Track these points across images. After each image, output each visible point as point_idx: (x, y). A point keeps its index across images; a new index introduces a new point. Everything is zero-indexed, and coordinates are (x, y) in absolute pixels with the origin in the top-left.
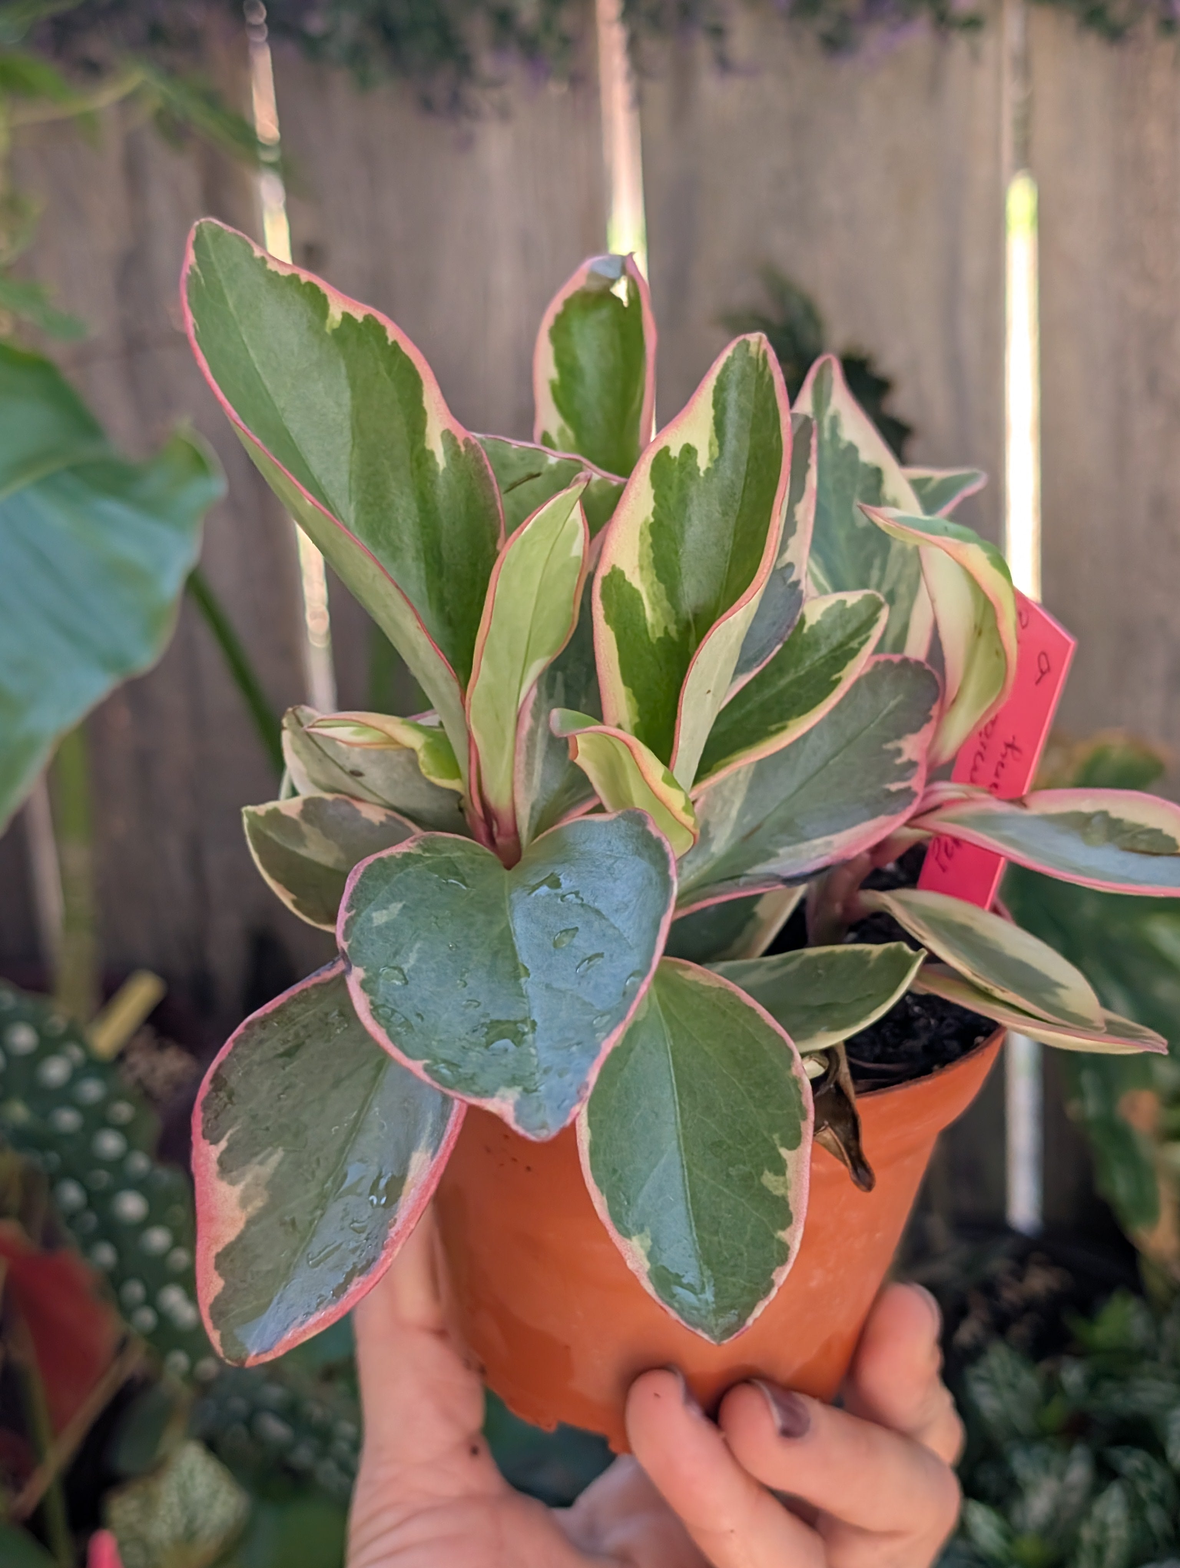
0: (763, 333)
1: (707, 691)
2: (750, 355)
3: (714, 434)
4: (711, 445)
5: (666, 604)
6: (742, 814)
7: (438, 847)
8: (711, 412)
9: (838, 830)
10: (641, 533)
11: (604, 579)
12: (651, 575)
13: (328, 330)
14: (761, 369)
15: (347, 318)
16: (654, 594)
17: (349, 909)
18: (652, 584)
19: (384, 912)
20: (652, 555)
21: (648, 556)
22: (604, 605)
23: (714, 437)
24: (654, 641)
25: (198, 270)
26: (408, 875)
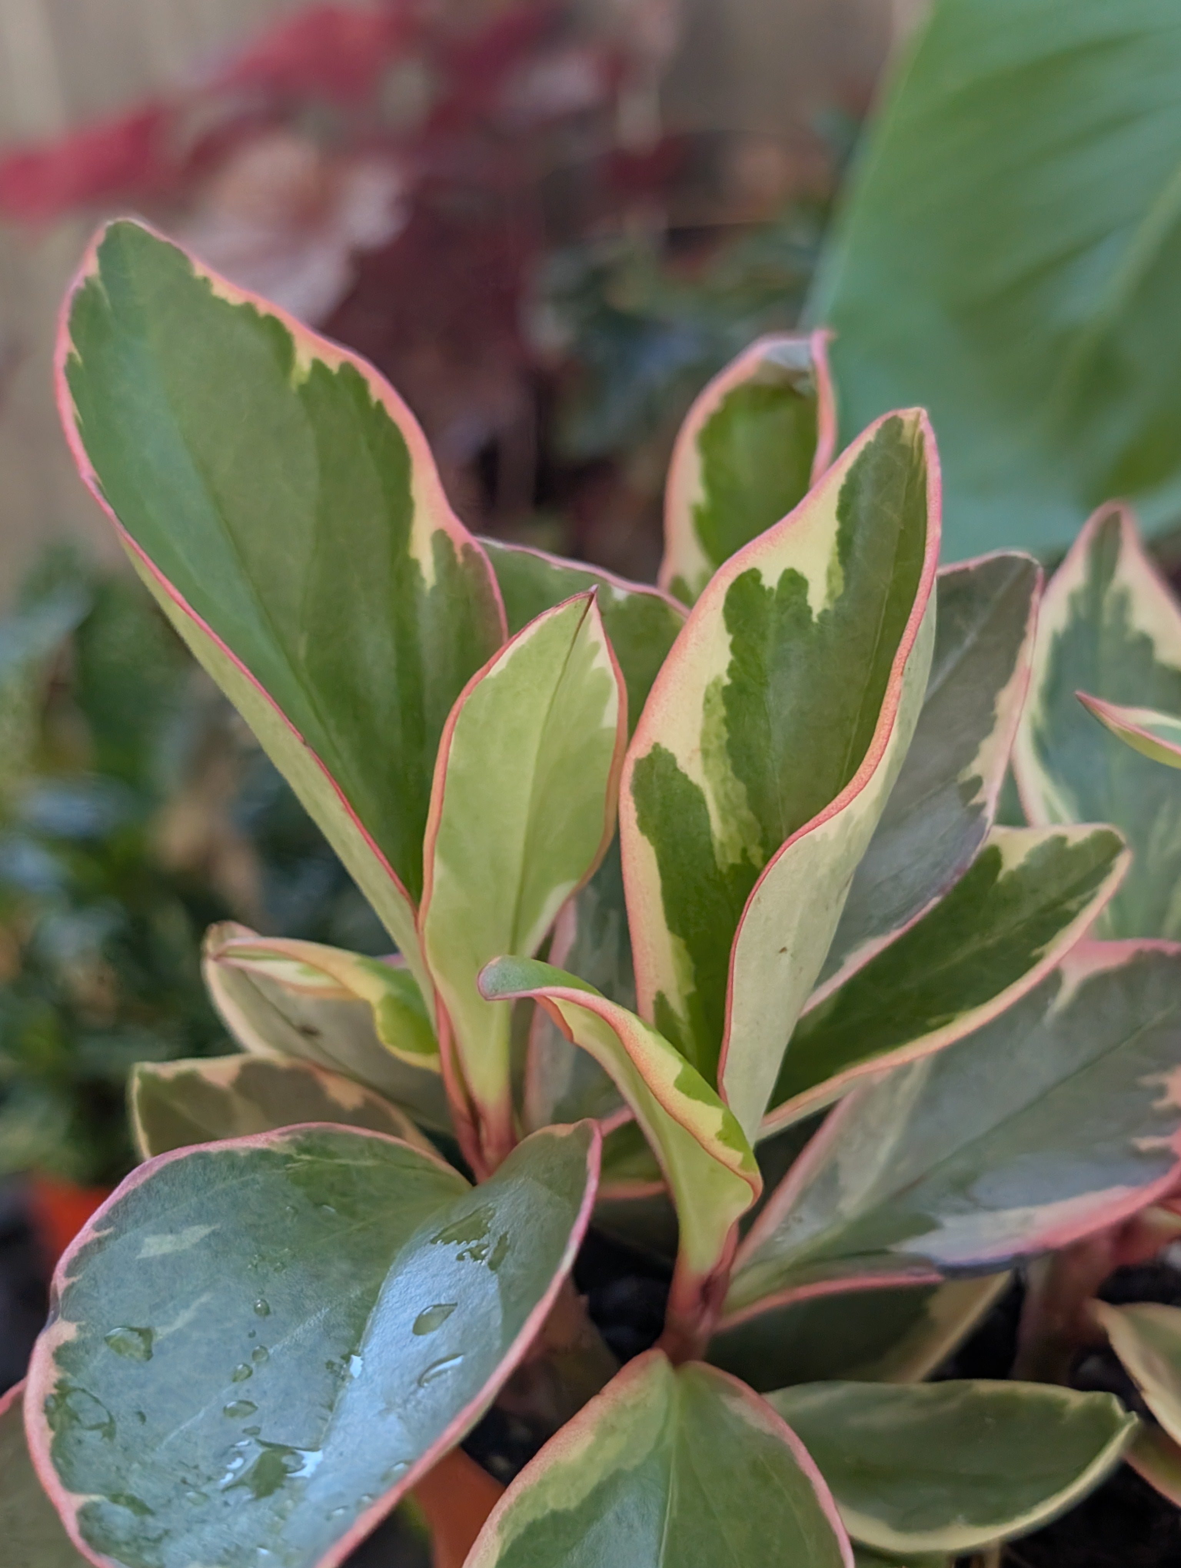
0: (922, 406)
1: (780, 948)
2: (902, 441)
3: (837, 558)
4: (830, 574)
5: (746, 813)
6: (896, 1158)
7: (332, 1147)
8: (834, 525)
9: (1046, 1200)
10: (707, 700)
11: (639, 763)
12: (724, 767)
13: (294, 387)
14: (915, 461)
15: (318, 367)
16: (727, 795)
17: (98, 1227)
18: (724, 780)
19: (170, 1237)
20: (726, 736)
21: (718, 737)
22: (637, 803)
23: (837, 564)
24: (725, 870)
25: (100, 285)
26: (245, 1185)
